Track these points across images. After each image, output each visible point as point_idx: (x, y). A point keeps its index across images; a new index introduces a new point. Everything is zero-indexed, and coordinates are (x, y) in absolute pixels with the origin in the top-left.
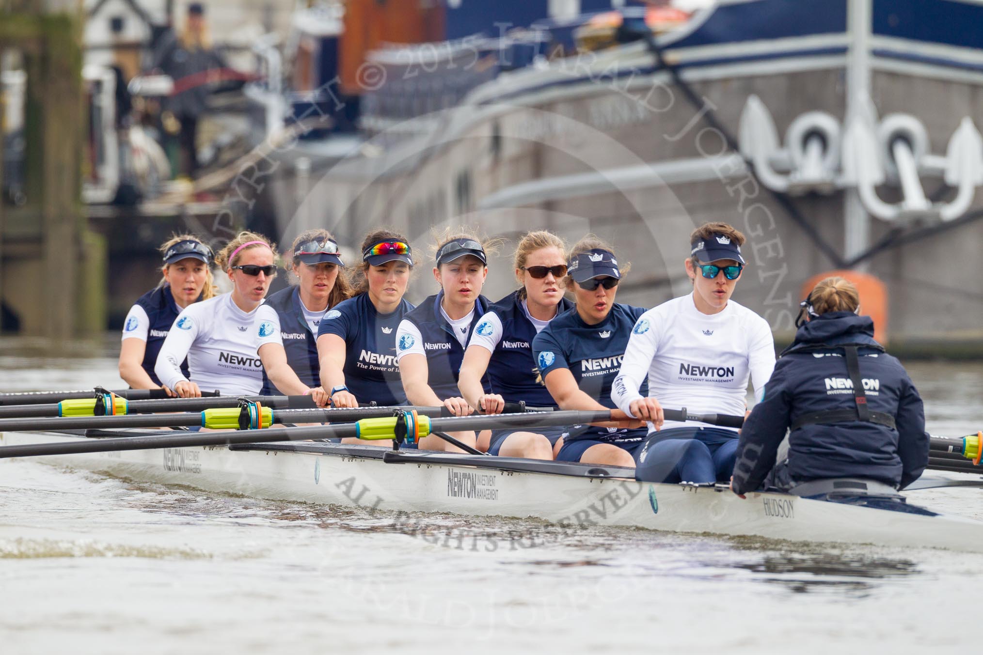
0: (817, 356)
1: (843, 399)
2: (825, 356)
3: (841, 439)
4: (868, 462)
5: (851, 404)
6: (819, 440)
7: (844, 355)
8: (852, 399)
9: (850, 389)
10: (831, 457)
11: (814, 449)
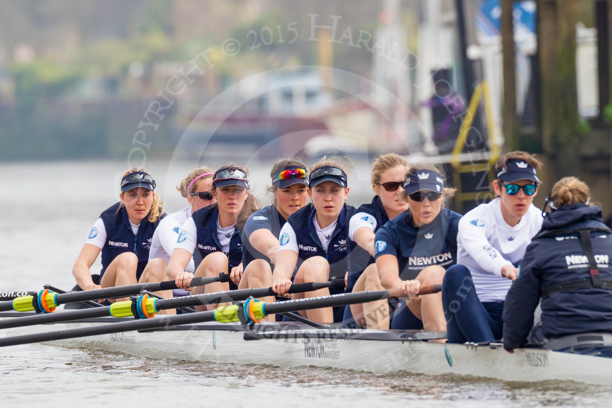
0: (559, 239)
1: (580, 272)
2: (565, 239)
3: (580, 303)
4: (602, 320)
5: (587, 275)
6: (563, 305)
7: (580, 237)
8: (588, 271)
9: (586, 263)
10: (573, 318)
11: (560, 313)
